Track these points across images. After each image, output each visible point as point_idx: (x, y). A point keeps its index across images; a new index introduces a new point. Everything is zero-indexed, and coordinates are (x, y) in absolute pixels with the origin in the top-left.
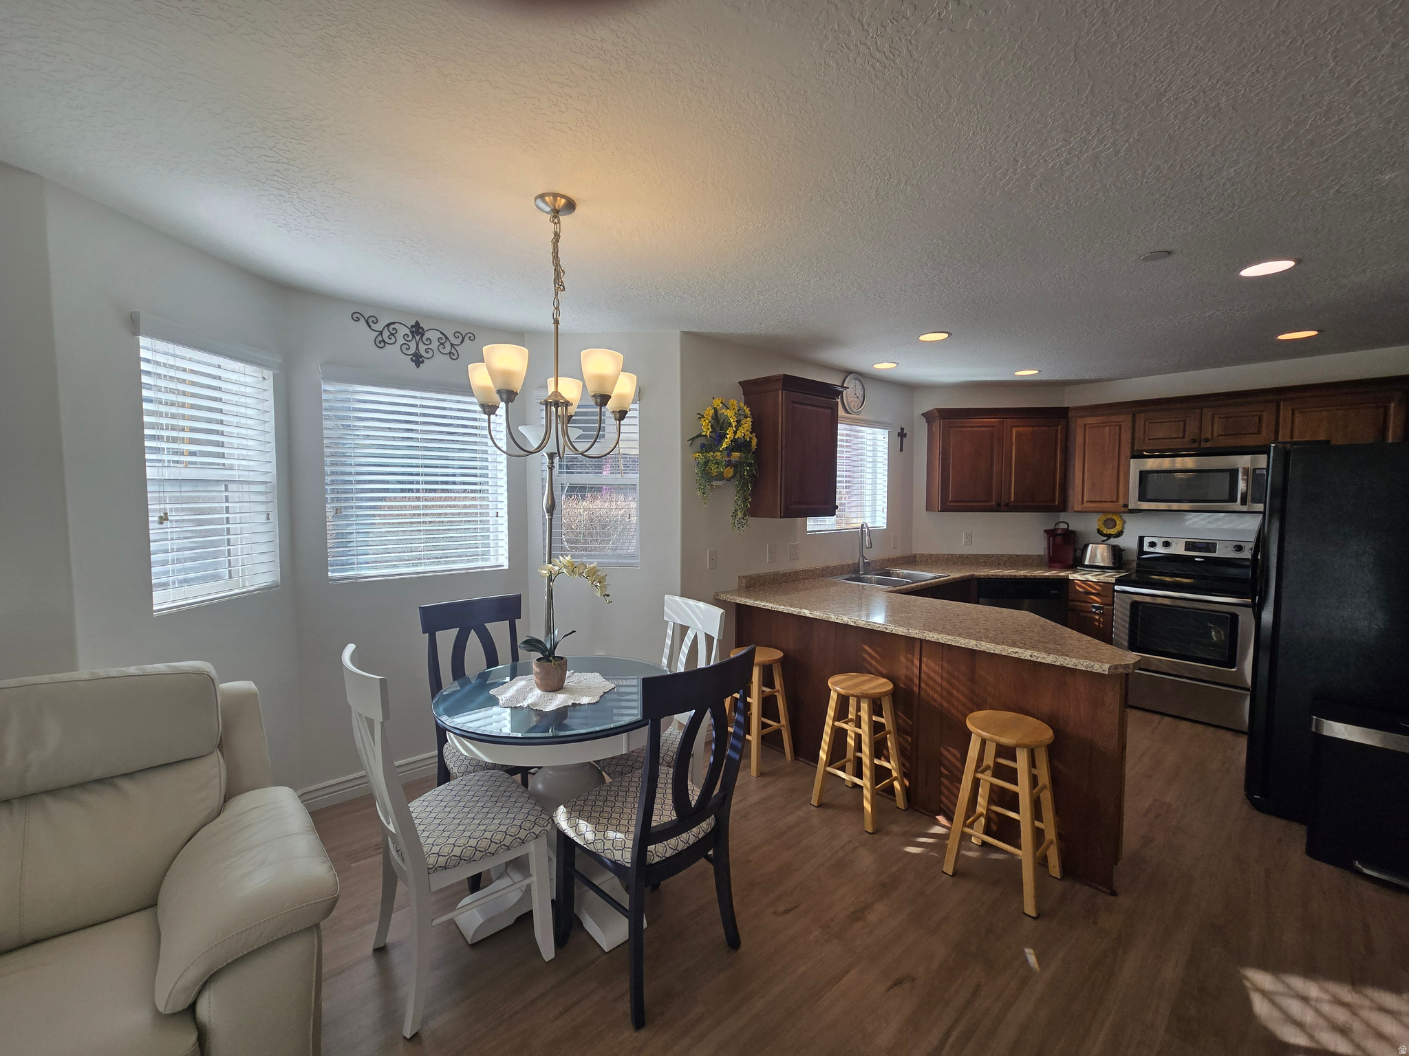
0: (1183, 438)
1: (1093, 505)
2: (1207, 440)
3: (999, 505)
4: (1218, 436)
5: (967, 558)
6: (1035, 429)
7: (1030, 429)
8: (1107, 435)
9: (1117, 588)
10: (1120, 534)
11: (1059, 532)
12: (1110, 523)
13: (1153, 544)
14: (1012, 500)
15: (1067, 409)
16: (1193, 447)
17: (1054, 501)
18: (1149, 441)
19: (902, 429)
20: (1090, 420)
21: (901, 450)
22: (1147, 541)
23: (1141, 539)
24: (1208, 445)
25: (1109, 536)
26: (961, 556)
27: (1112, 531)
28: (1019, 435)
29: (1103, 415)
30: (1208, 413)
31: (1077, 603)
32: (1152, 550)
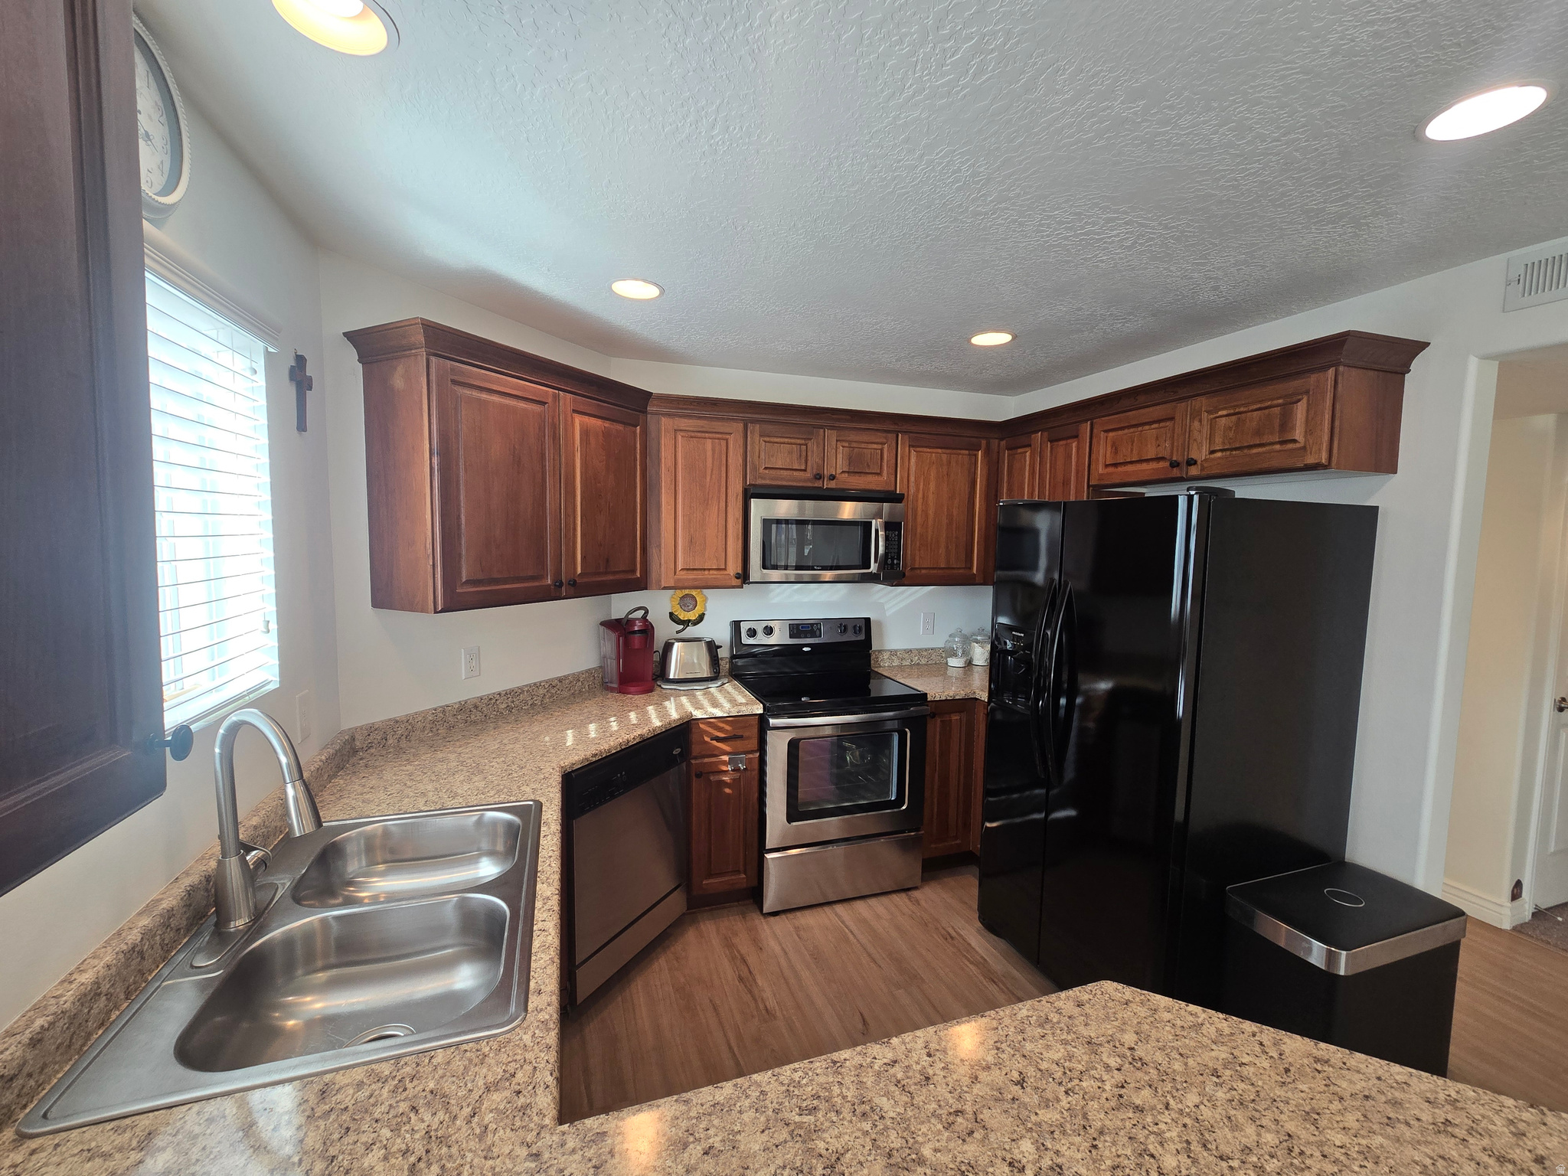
0: (805, 470)
1: (691, 576)
2: (832, 477)
3: (559, 585)
4: (843, 472)
5: (476, 707)
6: (607, 424)
7: (598, 422)
8: (709, 453)
9: (773, 722)
10: (701, 618)
11: (636, 629)
12: (688, 601)
13: (752, 633)
14: (579, 571)
15: (647, 396)
16: (816, 485)
17: (634, 571)
18: (767, 471)
19: (301, 360)
20: (684, 423)
21: (302, 426)
22: (744, 627)
23: (736, 625)
24: (833, 485)
25: (686, 623)
26: (462, 708)
27: (692, 616)
28: (586, 433)
29: (700, 418)
30: (831, 436)
31: (706, 760)
32: (751, 641)
